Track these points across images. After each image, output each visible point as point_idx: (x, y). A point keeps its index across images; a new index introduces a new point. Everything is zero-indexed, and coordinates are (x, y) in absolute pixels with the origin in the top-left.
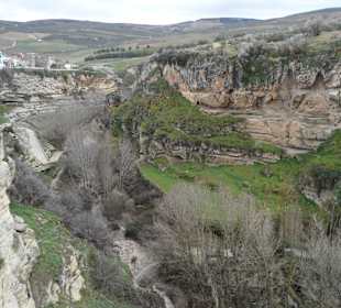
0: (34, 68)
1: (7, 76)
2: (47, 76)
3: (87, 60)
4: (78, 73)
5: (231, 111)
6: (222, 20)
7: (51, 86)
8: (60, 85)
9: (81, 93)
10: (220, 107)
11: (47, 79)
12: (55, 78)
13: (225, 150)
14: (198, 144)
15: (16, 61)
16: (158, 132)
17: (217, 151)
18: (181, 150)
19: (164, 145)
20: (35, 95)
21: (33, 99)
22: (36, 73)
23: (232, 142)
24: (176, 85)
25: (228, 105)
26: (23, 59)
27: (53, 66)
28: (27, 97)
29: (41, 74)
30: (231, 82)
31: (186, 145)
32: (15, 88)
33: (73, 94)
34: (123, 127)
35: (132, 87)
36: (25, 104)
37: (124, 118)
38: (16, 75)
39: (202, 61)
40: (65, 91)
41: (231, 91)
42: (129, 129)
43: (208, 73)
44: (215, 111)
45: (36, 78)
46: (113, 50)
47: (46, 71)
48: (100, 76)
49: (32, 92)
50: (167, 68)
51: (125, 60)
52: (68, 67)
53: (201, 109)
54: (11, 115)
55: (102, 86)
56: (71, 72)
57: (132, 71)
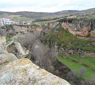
0: (19, 24)
1: (12, 26)
2: (23, 26)
3: (33, 22)
4: (32, 26)
5: (90, 38)
6: (69, 11)
7: (24, 29)
8: (26, 29)
9: (32, 31)
10: (85, 37)
11: (23, 27)
12: (25, 27)
13: (88, 52)
14: (78, 49)
15: (14, 22)
16: (62, 45)
17: (85, 52)
18: (71, 51)
19: (65, 49)
20: (19, 32)
21: (19, 33)
22: (20, 26)
23: (91, 49)
24: (67, 29)
25: (88, 36)
26: (16, 22)
27: (25, 23)
28: (17, 33)
29: (21, 26)
30: (90, 28)
31: (73, 49)
32: (14, 30)
33: (30, 32)
34: (48, 42)
35: (46, 29)
36: (17, 35)
37: (48, 39)
38: (14, 26)
39: (78, 21)
40: (28, 31)
41: (90, 31)
42: (50, 43)
43: (81, 25)
44: (83, 38)
45: (20, 27)
46: (39, 19)
47: (23, 25)
48: (38, 26)
49: (19, 31)
50: (63, 24)
51: (44, 22)
52: (29, 24)
53: (78, 37)
54: (13, 38)
55: (39, 29)
56: (30, 25)
57: (46, 25)
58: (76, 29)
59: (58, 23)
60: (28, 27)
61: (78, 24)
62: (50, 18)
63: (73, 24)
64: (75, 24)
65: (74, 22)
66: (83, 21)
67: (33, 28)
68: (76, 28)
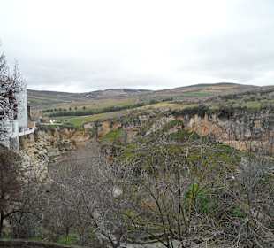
4: (62, 128)
8: (49, 137)
9: (64, 145)
27: (42, 121)
33: (58, 146)
48: (79, 129)
55: (81, 139)
56: (56, 127)
58: (249, 134)
59: (172, 118)
60: (53, 131)
61: (256, 122)
62: (87, 107)
63: (238, 122)
64: (246, 121)
65: (240, 116)
66: (269, 113)
67: (66, 135)
68: (251, 130)
